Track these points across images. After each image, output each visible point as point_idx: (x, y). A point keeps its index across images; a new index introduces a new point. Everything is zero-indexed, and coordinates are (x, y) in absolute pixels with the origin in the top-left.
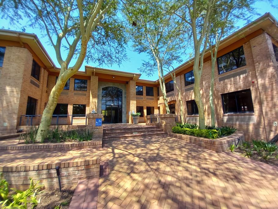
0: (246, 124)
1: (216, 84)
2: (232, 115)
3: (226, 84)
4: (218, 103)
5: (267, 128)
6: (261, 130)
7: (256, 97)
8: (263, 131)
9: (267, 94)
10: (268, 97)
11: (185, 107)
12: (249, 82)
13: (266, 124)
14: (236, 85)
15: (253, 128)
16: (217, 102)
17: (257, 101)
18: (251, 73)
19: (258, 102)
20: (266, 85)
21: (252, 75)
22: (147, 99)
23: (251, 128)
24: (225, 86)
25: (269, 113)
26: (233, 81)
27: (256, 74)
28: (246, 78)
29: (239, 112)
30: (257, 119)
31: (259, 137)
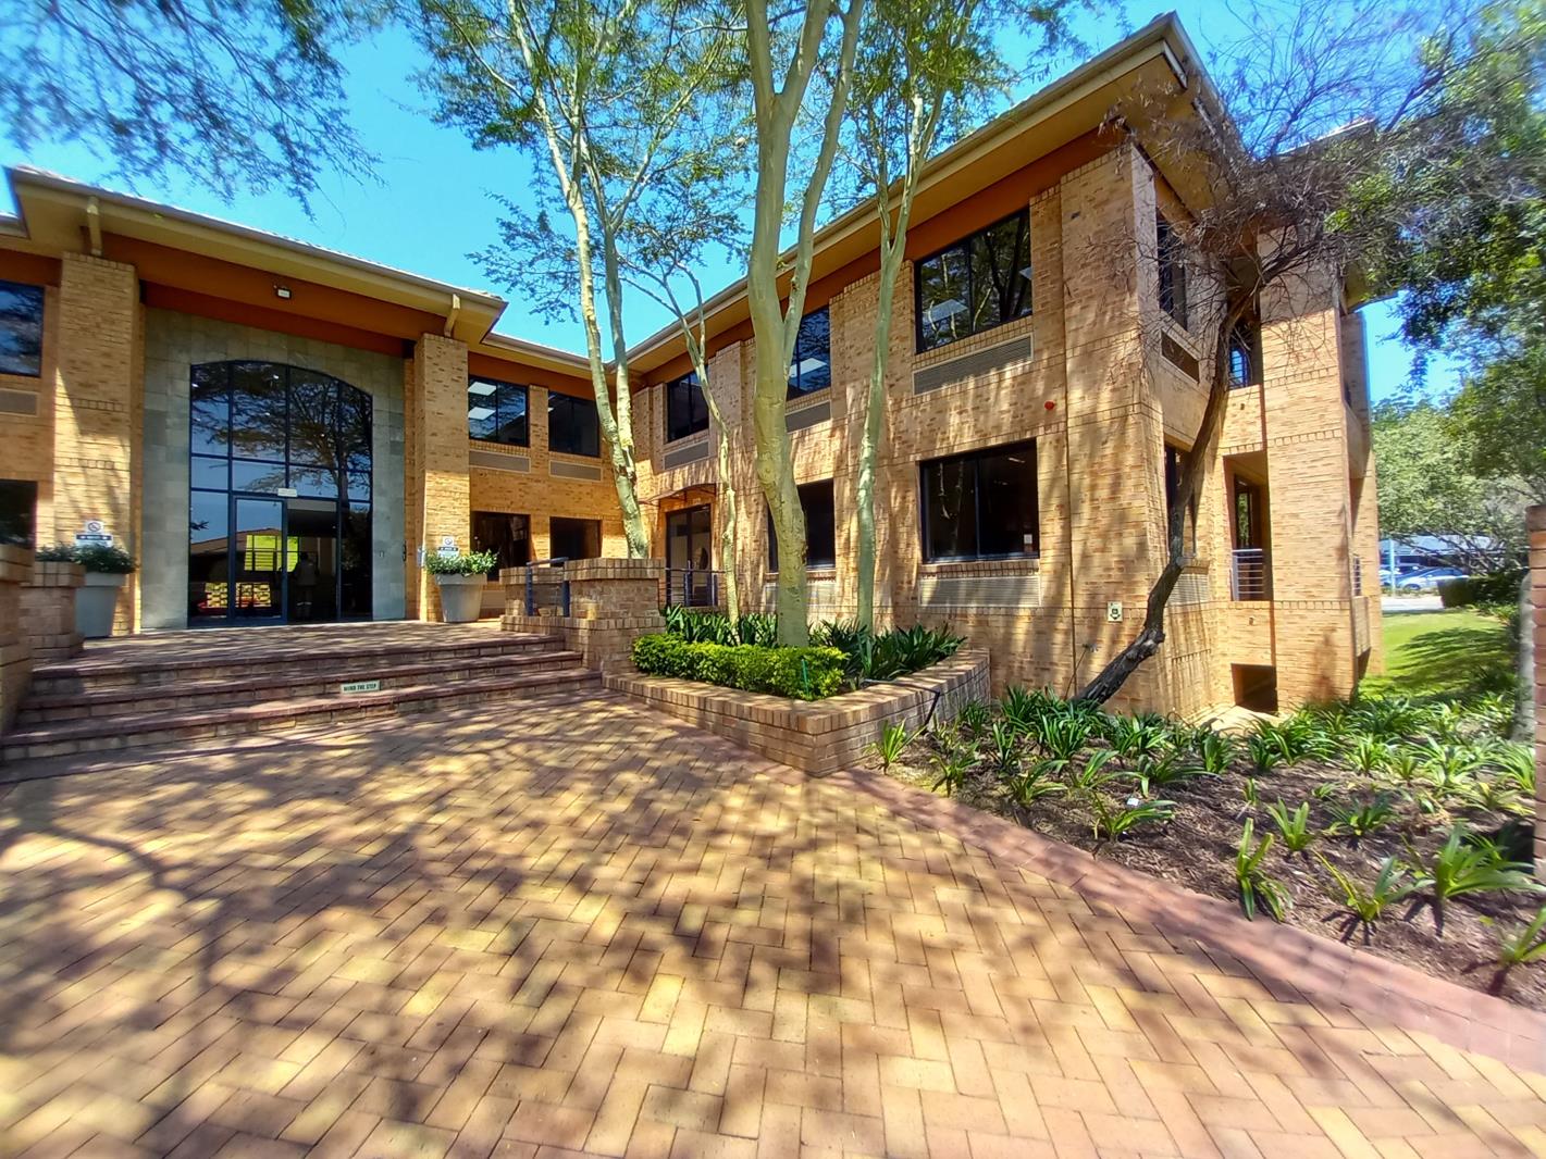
0: (1003, 611)
1: (904, 404)
2: (953, 570)
3: (943, 411)
4: (903, 509)
5: (1082, 632)
6: (1059, 638)
7: (1054, 481)
8: (1066, 644)
9: (1096, 467)
10: (1100, 482)
11: (758, 528)
12: (1033, 404)
13: (1078, 613)
14: (982, 418)
15: (1027, 633)
16: (899, 500)
17: (1055, 502)
18: (1045, 356)
19: (1061, 506)
20: (1099, 425)
21: (1049, 367)
22: (556, 469)
23: (1022, 629)
24: (938, 417)
25: (1097, 559)
26: (972, 392)
27: (1065, 363)
28: (1023, 383)
29: (982, 553)
30: (1049, 588)
31: (1047, 676)
